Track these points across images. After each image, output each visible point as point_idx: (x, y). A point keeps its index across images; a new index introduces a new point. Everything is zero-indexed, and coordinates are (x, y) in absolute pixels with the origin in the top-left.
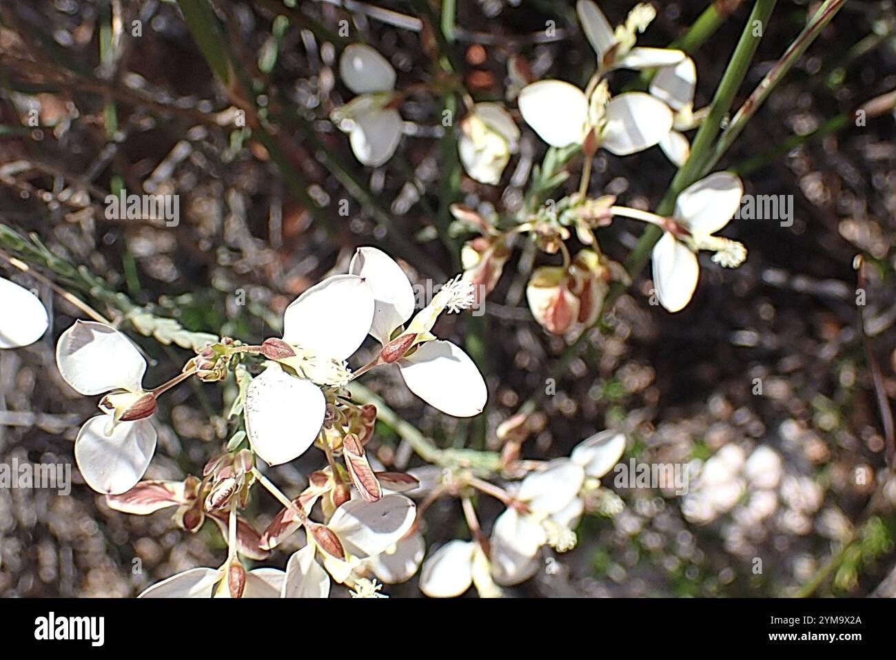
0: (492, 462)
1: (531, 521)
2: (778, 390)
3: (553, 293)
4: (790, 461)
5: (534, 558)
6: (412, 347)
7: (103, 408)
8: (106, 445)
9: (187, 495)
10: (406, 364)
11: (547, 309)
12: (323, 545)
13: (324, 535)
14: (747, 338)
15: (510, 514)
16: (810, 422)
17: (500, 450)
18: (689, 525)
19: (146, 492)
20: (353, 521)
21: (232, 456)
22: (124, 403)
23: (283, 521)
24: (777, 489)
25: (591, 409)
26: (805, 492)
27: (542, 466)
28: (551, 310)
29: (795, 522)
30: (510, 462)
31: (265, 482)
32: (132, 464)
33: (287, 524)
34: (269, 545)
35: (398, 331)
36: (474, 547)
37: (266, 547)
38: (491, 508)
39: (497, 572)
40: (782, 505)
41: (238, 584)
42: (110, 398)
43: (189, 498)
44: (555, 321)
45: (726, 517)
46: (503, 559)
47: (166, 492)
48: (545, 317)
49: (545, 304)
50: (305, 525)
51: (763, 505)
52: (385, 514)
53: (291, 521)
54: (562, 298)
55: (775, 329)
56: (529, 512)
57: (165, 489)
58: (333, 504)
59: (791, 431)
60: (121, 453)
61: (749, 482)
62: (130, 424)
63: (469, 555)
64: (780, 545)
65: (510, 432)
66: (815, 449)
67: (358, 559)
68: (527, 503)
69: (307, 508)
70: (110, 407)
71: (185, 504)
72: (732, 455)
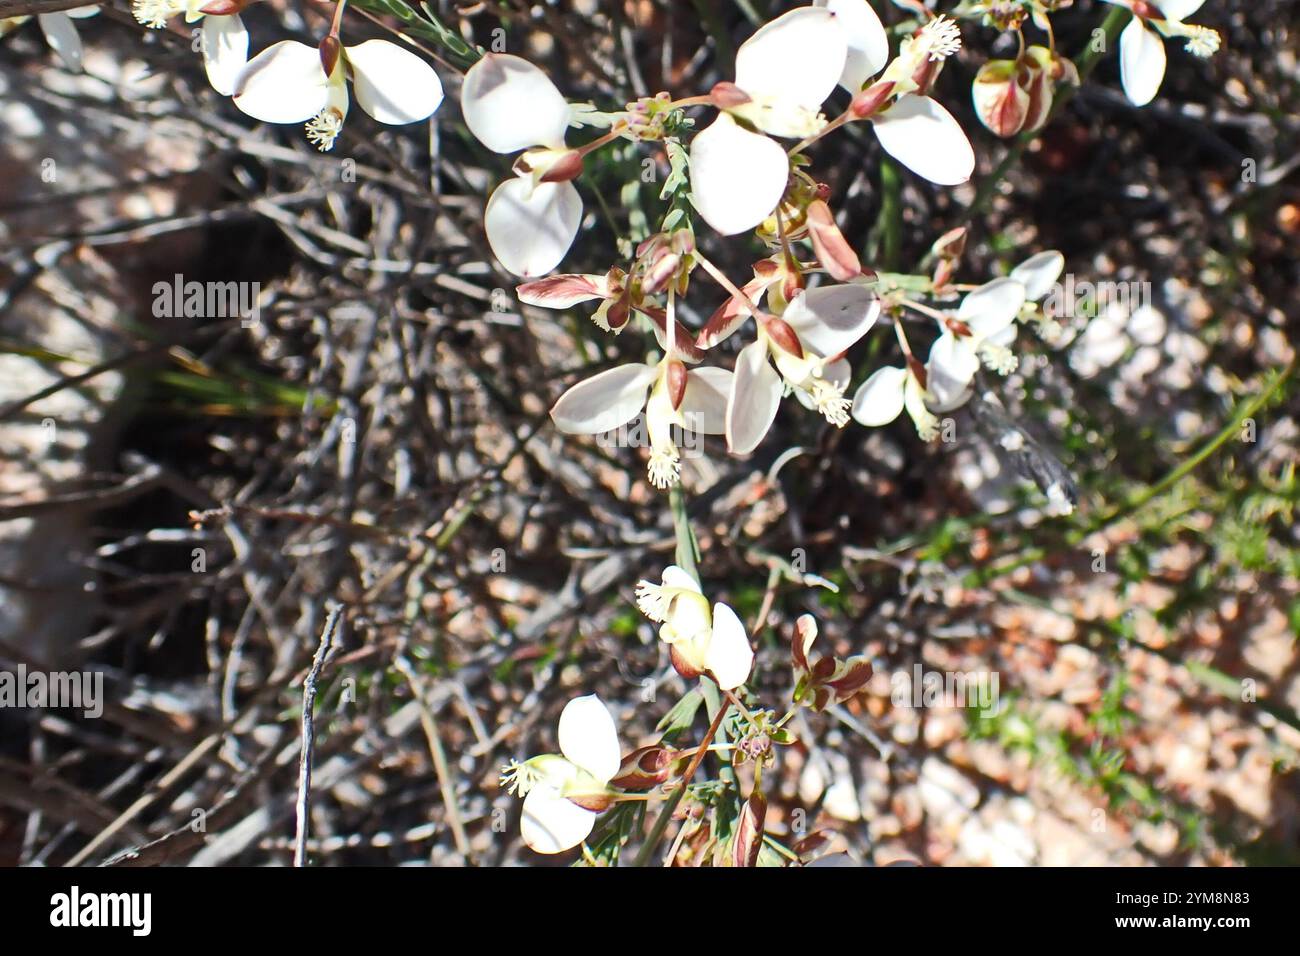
0: (921, 284)
1: (969, 345)
2: (1162, 247)
3: (1002, 89)
4: (1173, 317)
5: (969, 387)
6: (886, 101)
7: (518, 171)
8: (524, 212)
9: (612, 288)
10: (880, 119)
11: (994, 108)
12: (778, 339)
13: (779, 329)
14: (1138, 191)
15: (946, 338)
16: (1193, 279)
17: (931, 273)
18: (1073, 378)
19: (563, 285)
20: (809, 315)
21: (668, 236)
22: (541, 162)
23: (725, 316)
24: (1160, 345)
25: (977, 265)
26: (1188, 350)
27: (975, 288)
28: (998, 109)
29: (1178, 378)
30: (941, 285)
31: (708, 266)
32: (555, 235)
33: (730, 319)
34: (709, 344)
35: (869, 82)
36: (906, 374)
37: (704, 347)
38: (924, 333)
39: (931, 399)
40: (1167, 361)
41: (679, 383)
42: (528, 157)
43: (614, 291)
44: (1001, 123)
45: (1111, 372)
46: (936, 386)
47: (586, 285)
48: (990, 117)
49: (992, 102)
50: (755, 316)
51: (1147, 360)
52: (844, 308)
53: (735, 316)
54: (1012, 95)
55: (1164, 182)
56: (969, 334)
57: (587, 282)
58: (783, 296)
59: (1174, 288)
60: (540, 223)
61: (1132, 338)
62: (551, 187)
63: (902, 381)
64: (1164, 399)
65: (945, 248)
66: (1198, 308)
67: (817, 358)
68: (966, 324)
69: (756, 299)
70: (526, 168)
71: (610, 298)
72: (1116, 313)
